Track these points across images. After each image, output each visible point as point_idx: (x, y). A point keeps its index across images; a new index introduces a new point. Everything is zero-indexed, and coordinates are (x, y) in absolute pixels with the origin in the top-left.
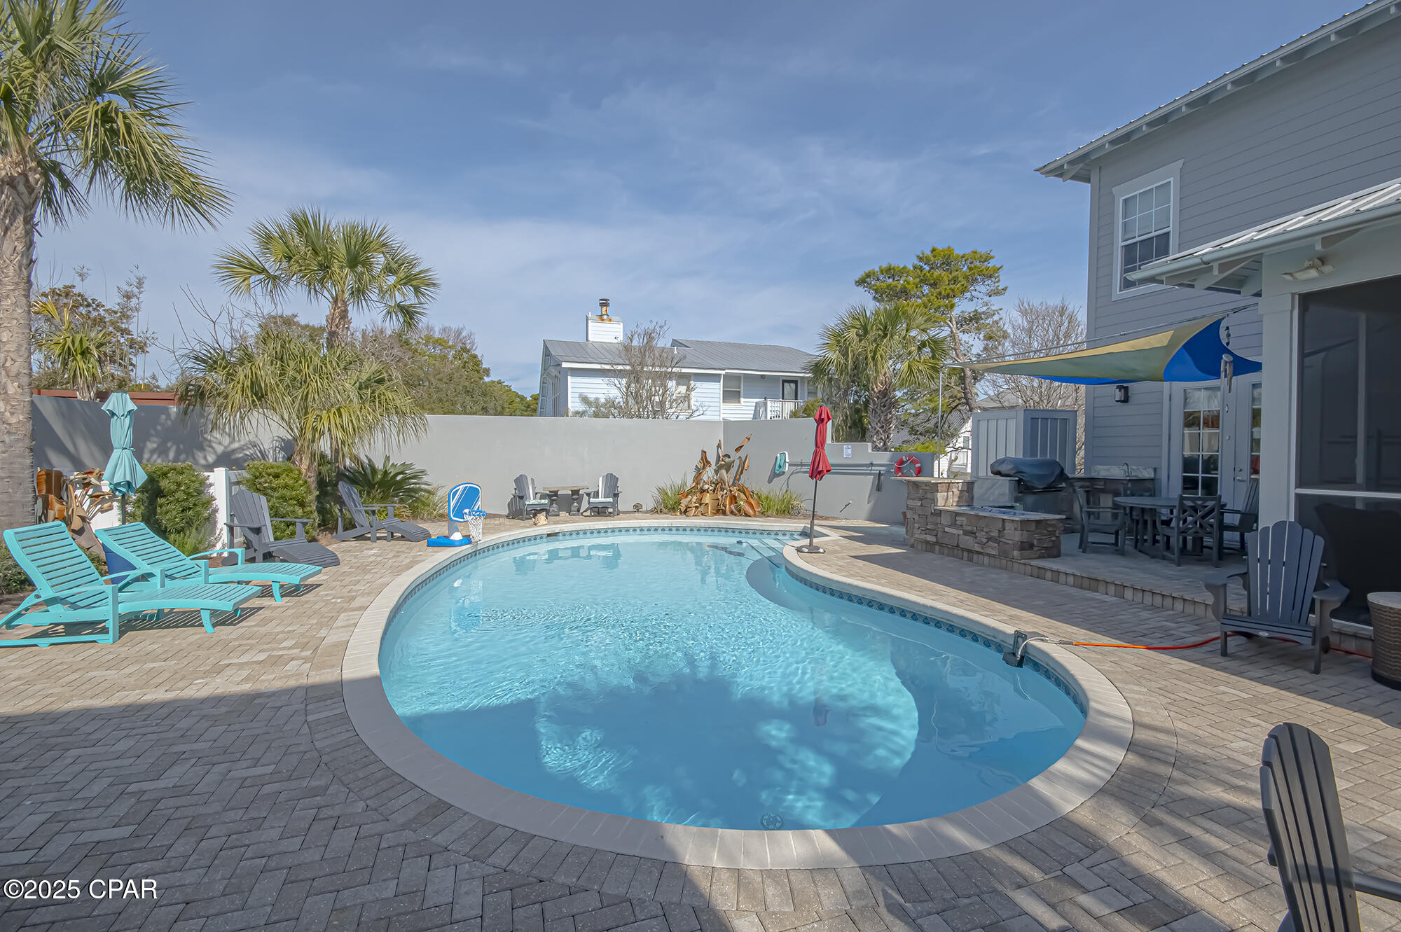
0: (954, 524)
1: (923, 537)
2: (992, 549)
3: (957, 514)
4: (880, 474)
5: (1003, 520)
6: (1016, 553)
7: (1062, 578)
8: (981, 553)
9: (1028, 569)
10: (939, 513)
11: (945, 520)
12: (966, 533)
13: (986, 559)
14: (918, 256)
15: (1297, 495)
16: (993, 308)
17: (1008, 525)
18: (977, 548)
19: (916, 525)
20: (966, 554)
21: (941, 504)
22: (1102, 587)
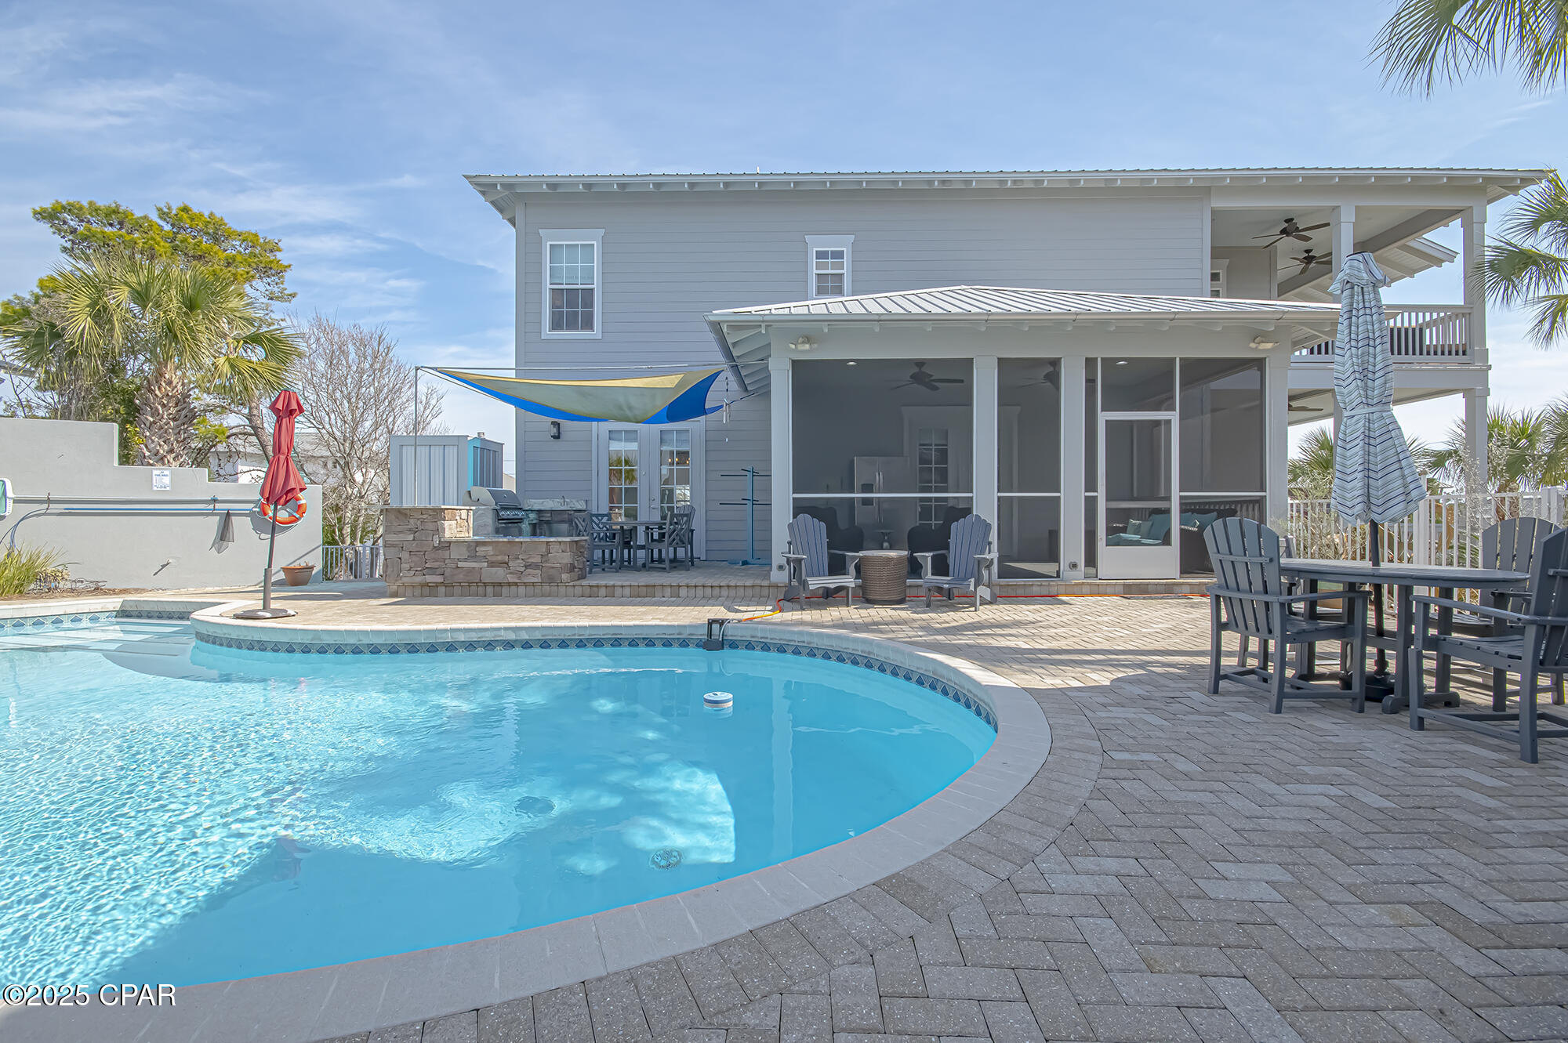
0: (473, 557)
1: (419, 579)
2: (534, 576)
3: (478, 543)
4: (228, 515)
5: (548, 542)
6: (564, 576)
7: (618, 591)
8: (516, 584)
9: (578, 590)
10: (448, 545)
11: (455, 553)
12: (492, 564)
13: (522, 590)
14: (159, 210)
15: (794, 498)
16: (273, 316)
17: (554, 548)
18: (511, 579)
19: (406, 566)
20: (490, 589)
21: (447, 534)
22: (658, 591)
